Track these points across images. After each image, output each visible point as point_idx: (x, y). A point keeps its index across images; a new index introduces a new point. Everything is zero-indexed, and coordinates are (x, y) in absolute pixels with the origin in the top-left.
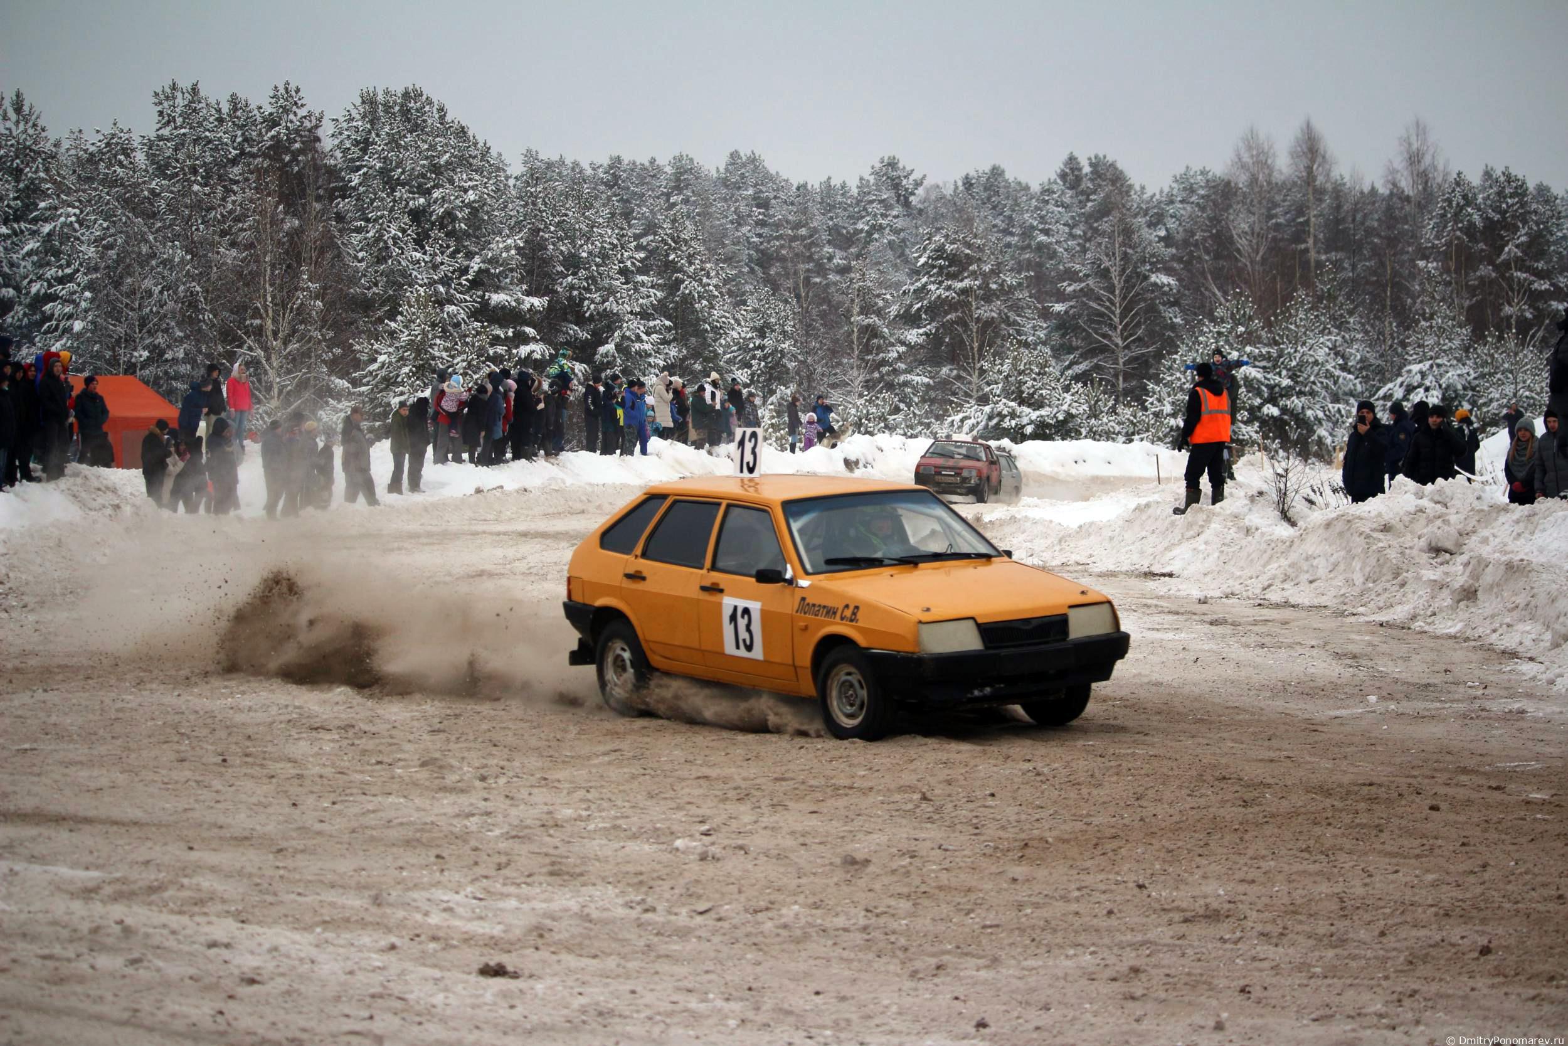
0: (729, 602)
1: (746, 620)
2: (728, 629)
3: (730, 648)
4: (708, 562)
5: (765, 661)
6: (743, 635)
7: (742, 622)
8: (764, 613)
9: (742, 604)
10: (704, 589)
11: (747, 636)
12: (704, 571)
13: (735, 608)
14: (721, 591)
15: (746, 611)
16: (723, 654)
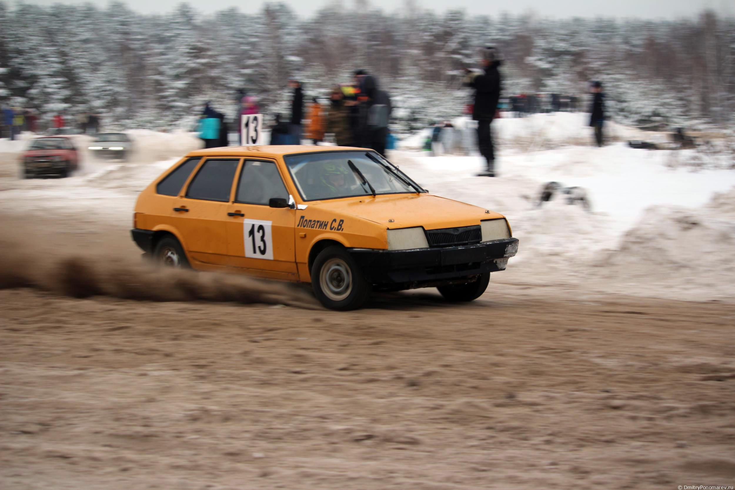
0: (248, 223)
1: (261, 234)
2: (248, 240)
3: (249, 253)
4: (232, 197)
5: (274, 260)
6: (259, 243)
7: (258, 235)
8: (274, 229)
9: (257, 223)
10: (230, 215)
11: (261, 244)
12: (230, 204)
13: (253, 226)
14: (243, 215)
15: (261, 228)
16: (244, 257)
